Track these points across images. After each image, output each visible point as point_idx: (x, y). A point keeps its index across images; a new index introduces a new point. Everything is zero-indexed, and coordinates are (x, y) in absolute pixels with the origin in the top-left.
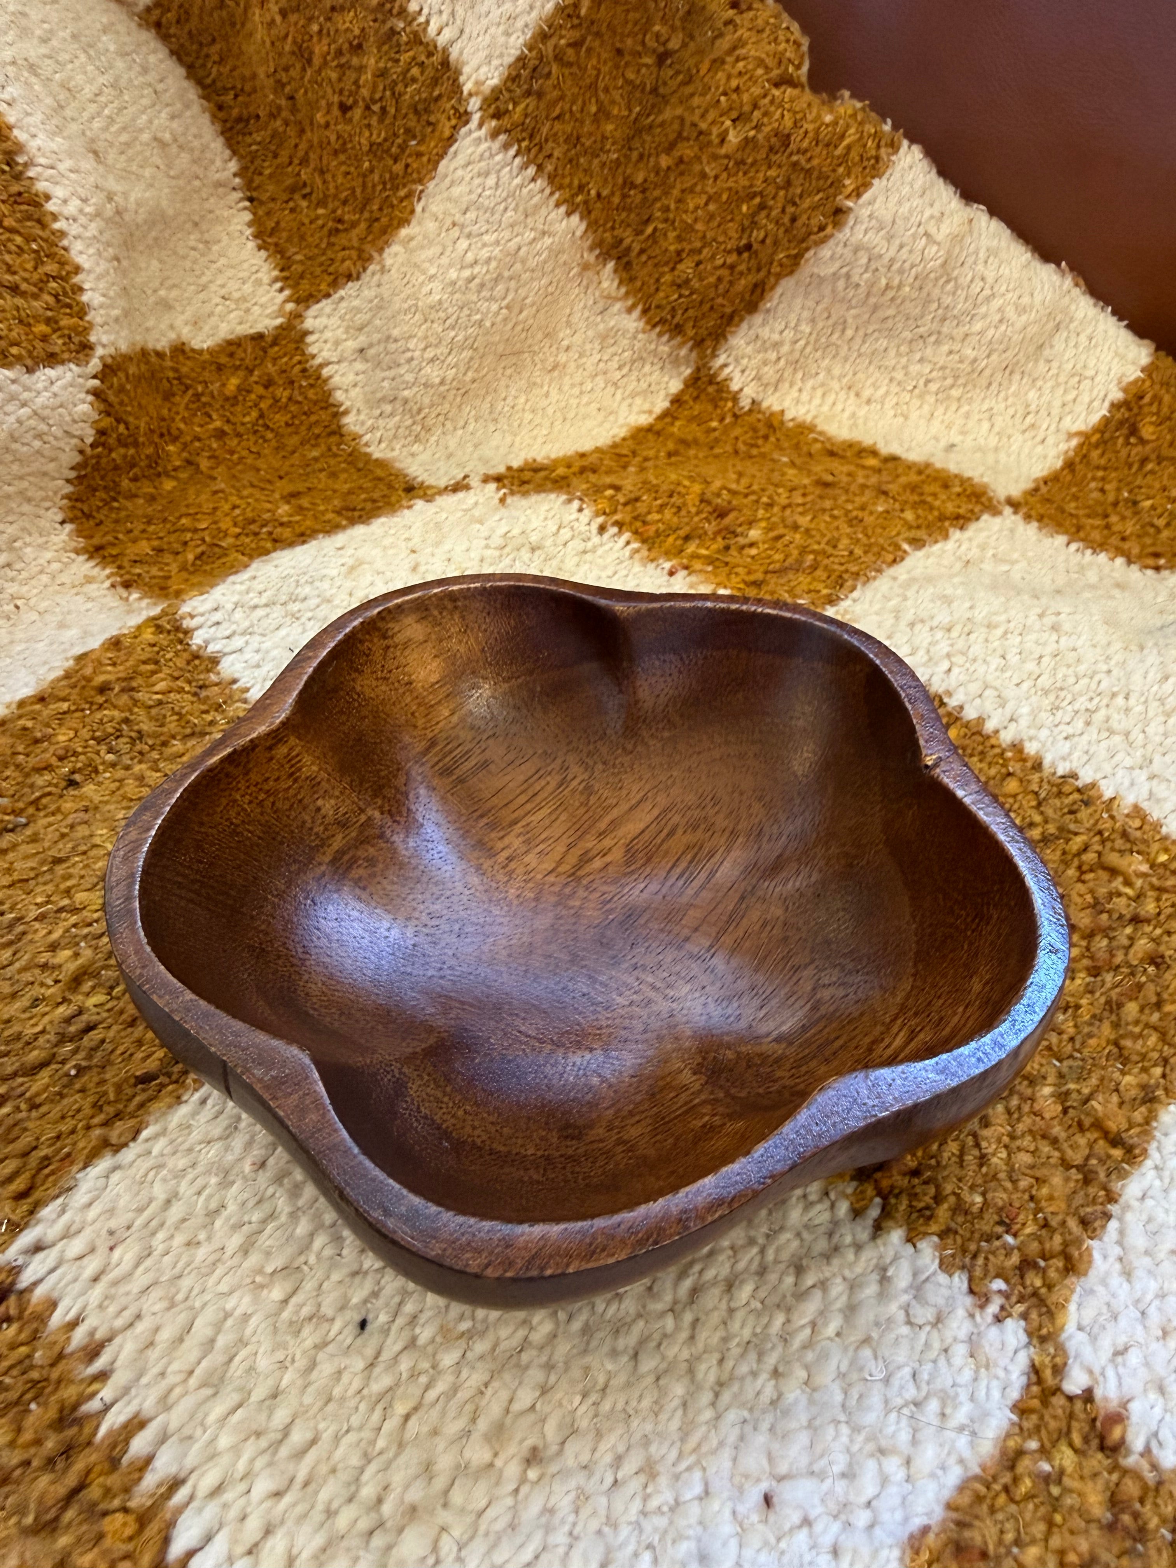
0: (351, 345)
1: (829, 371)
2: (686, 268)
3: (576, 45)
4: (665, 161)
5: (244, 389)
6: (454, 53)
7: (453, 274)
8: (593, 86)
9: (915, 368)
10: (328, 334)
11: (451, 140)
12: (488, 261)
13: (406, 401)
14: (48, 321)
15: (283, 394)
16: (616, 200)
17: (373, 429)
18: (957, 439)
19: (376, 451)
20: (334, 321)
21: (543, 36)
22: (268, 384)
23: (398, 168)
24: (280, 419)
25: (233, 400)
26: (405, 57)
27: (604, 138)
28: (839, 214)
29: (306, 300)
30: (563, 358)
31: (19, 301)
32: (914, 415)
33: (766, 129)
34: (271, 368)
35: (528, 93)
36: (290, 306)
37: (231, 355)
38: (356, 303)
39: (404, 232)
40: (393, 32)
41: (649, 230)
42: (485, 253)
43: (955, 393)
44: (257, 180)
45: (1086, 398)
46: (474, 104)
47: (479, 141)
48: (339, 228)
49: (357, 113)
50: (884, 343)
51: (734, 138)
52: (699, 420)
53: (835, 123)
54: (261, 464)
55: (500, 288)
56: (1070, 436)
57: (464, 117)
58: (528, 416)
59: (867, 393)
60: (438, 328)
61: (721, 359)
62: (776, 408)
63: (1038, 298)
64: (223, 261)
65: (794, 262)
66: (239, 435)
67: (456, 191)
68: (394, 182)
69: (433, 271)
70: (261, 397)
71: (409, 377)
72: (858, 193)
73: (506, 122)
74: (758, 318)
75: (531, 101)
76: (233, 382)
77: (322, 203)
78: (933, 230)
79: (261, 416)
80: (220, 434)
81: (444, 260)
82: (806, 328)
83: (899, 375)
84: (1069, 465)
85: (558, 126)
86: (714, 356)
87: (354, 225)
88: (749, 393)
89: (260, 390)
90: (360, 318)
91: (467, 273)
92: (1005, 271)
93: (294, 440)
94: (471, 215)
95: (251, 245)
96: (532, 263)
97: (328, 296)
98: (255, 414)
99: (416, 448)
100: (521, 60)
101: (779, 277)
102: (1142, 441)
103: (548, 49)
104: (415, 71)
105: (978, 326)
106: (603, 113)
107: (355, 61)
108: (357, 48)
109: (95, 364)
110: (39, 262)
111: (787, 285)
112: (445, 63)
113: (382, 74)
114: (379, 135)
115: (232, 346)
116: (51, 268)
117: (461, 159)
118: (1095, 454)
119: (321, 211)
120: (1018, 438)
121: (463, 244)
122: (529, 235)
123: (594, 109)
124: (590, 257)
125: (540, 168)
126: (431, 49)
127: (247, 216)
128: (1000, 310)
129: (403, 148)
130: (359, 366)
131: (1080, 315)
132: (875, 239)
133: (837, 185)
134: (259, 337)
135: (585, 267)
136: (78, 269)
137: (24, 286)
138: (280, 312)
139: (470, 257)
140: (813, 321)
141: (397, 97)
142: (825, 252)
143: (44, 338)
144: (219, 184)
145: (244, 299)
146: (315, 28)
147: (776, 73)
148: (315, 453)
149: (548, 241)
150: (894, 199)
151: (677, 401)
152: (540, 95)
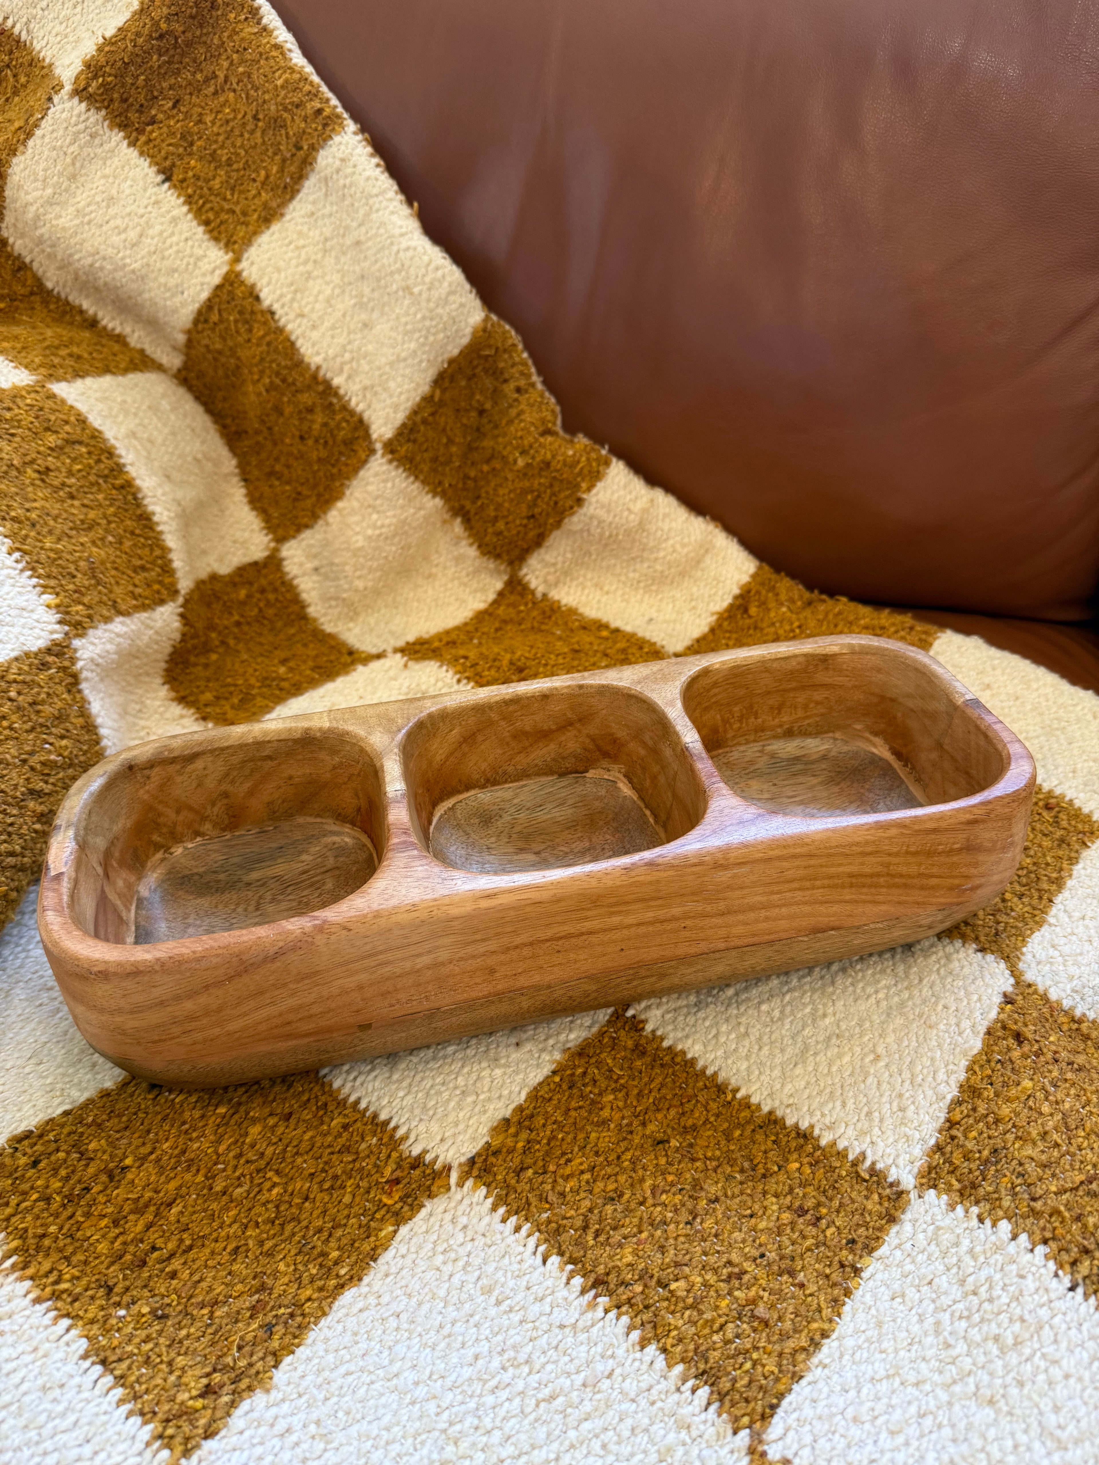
0: (309, 566)
1: (584, 576)
2: (501, 525)
3: (433, 414)
4: (486, 468)
5: (249, 596)
6: (366, 416)
7: (370, 532)
8: (444, 430)
9: (631, 575)
10: (296, 560)
11: (365, 462)
12: (389, 526)
13: (344, 600)
14: (160, 583)
15: (271, 597)
16: (460, 485)
17: (325, 615)
18: (654, 615)
19: (329, 628)
20: (299, 552)
21: (415, 412)
22: (263, 591)
23: (335, 471)
24: (270, 612)
25: (243, 603)
26: (338, 417)
27: (451, 455)
28: (580, 502)
29: (281, 540)
30: (434, 570)
31: (146, 574)
32: (633, 600)
33: (538, 459)
34: (263, 582)
35: (409, 441)
36: (273, 545)
37: (241, 576)
38: (312, 542)
39: (340, 504)
40: (331, 404)
41: (479, 503)
42: (387, 521)
43: (654, 588)
44: (248, 468)
45: (720, 593)
46: (378, 446)
47: (381, 464)
48: (298, 497)
49: (310, 442)
50: (613, 561)
51: (521, 463)
52: (514, 605)
53: (574, 455)
54: (263, 640)
55: (397, 539)
56: (713, 614)
57: (372, 451)
58: (415, 604)
59: (606, 588)
60: (361, 560)
61: (524, 571)
62: (556, 598)
63: (693, 538)
64: (232, 520)
65: (558, 524)
66: (248, 623)
67: (370, 488)
68: (332, 478)
69: (358, 529)
70: (259, 600)
71: (346, 586)
72: (589, 490)
73: (397, 455)
74: (542, 551)
75: (410, 445)
76: (243, 593)
77: (288, 483)
78: (632, 507)
79: (261, 610)
80: (238, 624)
81: (364, 524)
82: (569, 556)
83: (623, 578)
84: (712, 630)
85: (426, 455)
86: (520, 569)
87: (309, 497)
88: (540, 590)
89: (258, 595)
90: (314, 551)
91: (377, 532)
92: (674, 525)
93: (279, 624)
94: (378, 502)
95: (246, 508)
96: (414, 524)
97: (294, 537)
98: (256, 610)
99: (351, 625)
100: (404, 425)
101: (551, 531)
102: (750, 617)
103: (418, 419)
104: (344, 424)
105: (662, 554)
106: (450, 441)
107: (309, 417)
108: (310, 410)
109: (181, 600)
110: (152, 550)
111: (556, 534)
112: (361, 421)
113: (325, 425)
114: (323, 454)
115: (241, 570)
116: (158, 552)
117: (372, 472)
118: (726, 624)
119: (288, 488)
120: (687, 614)
121: (375, 516)
122: (412, 511)
123: (444, 440)
124: (447, 516)
125: (417, 477)
126: (352, 413)
127: (243, 491)
128: (673, 546)
129: (338, 460)
130: (315, 578)
131: (718, 544)
132: (601, 513)
133: (577, 487)
134: (255, 564)
135: (444, 522)
136: (170, 550)
137: (148, 566)
138: (267, 548)
139: (379, 523)
140: (573, 552)
141: (334, 437)
142: (575, 519)
143: (158, 592)
144: (227, 475)
145: (245, 542)
146: (285, 399)
147: (541, 429)
148: (292, 631)
149: (422, 513)
150: (609, 492)
151: (501, 594)
152: (415, 441)
